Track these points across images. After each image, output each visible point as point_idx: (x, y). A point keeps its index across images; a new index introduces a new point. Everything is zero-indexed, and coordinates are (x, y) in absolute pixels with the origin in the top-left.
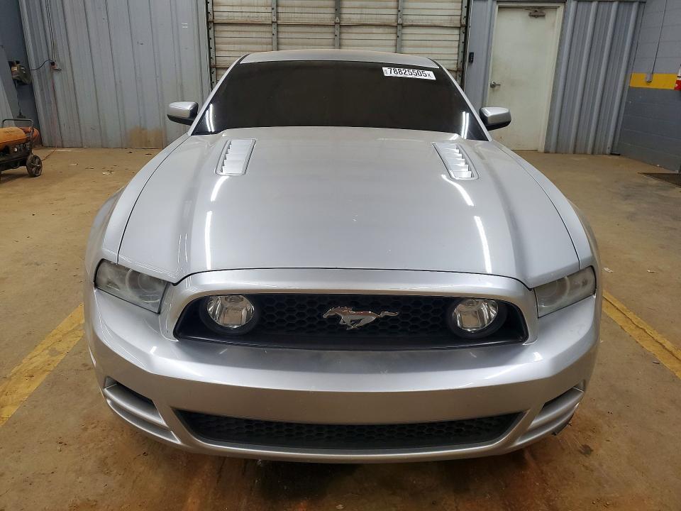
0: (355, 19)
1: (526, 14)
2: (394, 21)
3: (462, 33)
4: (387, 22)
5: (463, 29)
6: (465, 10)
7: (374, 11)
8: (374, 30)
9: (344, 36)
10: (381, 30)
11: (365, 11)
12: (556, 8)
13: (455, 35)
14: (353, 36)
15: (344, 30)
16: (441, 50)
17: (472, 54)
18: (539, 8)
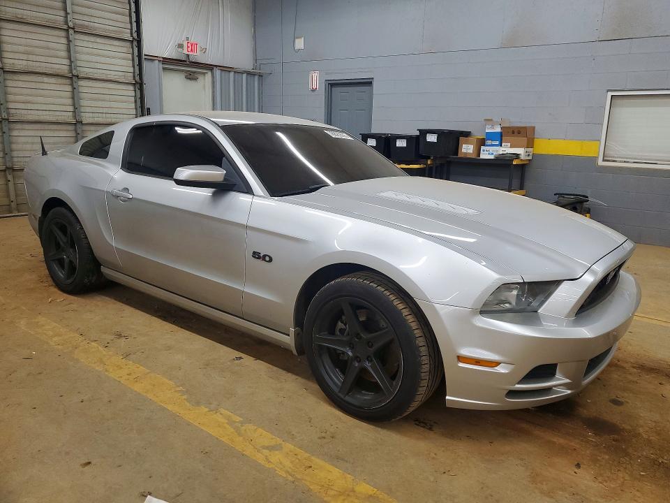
0: (20, 65)
1: (182, 76)
2: (66, 71)
3: (137, 90)
4: (59, 72)
5: (138, 86)
6: (137, 68)
7: (42, 59)
8: (46, 79)
9: (9, 83)
10: (53, 80)
11: (31, 57)
12: (204, 74)
13: (130, 91)
14: (20, 84)
15: (8, 76)
16: (120, 105)
17: (149, 109)
18: (195, 72)
